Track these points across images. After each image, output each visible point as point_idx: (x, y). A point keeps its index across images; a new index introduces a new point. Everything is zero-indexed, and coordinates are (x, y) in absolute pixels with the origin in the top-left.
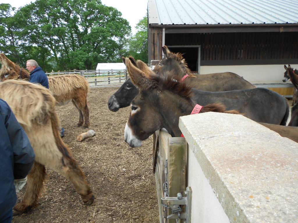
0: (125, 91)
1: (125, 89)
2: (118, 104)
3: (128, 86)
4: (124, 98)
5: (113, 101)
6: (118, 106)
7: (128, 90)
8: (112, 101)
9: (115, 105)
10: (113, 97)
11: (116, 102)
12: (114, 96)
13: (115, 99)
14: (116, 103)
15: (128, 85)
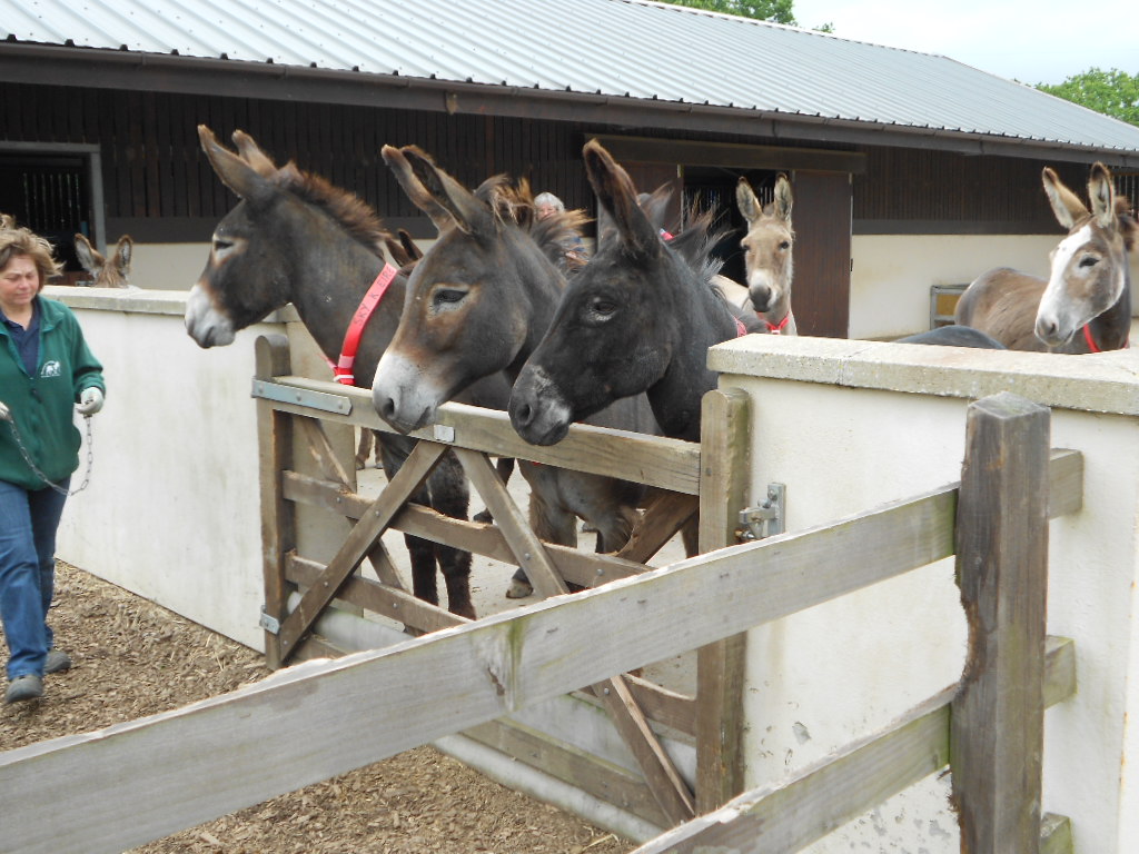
0: (589, 332)
1: (590, 326)
2: (562, 405)
3: (598, 308)
4: (590, 371)
5: (539, 395)
6: (563, 415)
7: (600, 325)
8: (534, 394)
9: (552, 413)
10: (537, 377)
11: (550, 397)
12: (539, 368)
13: (546, 382)
14: (553, 403)
15: (597, 300)
